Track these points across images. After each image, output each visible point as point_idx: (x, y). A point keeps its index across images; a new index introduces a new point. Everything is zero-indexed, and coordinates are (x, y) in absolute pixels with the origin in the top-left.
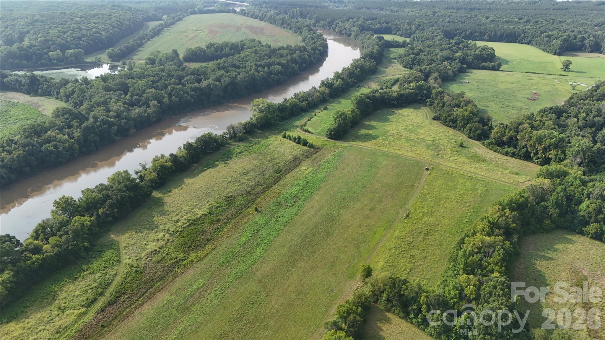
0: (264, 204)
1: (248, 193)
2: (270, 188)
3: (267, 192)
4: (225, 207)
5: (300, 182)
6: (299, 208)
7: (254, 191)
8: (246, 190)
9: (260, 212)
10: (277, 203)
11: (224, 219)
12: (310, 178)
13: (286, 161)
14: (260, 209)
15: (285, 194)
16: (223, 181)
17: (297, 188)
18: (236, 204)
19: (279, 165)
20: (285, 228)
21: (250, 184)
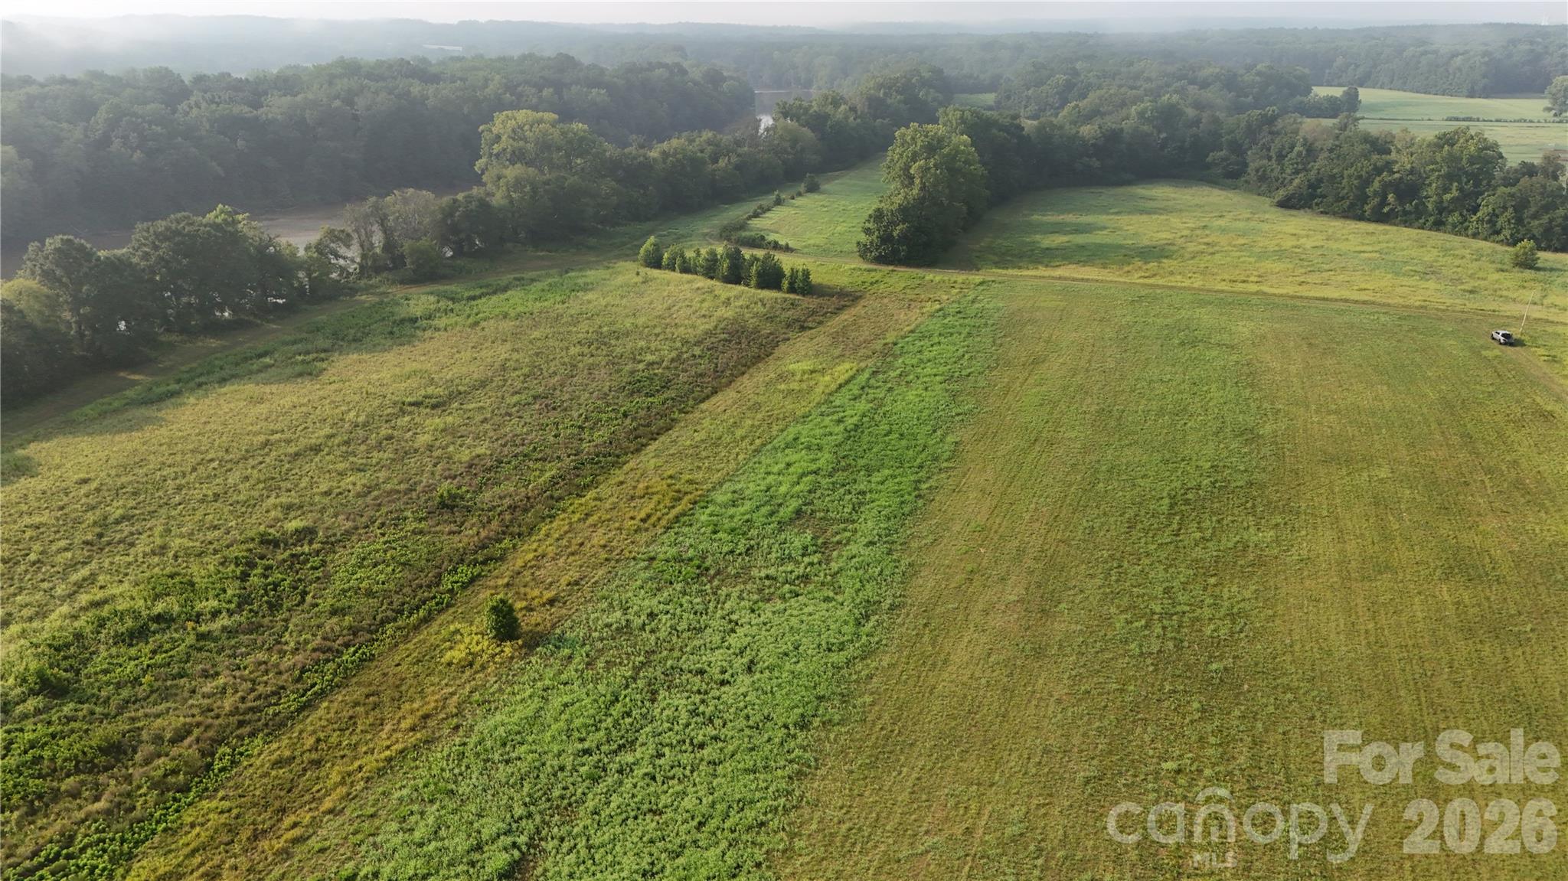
0: (573, 574)
1: (443, 505)
2: (605, 470)
3: (591, 494)
4: (224, 621)
5: (804, 430)
6: (870, 592)
7: (487, 495)
8: (431, 488)
9: (534, 642)
10: (678, 559)
11: (178, 738)
12: (862, 406)
13: (685, 342)
14: (535, 617)
15: (720, 497)
16: (267, 443)
17: (800, 460)
18: (338, 586)
19: (650, 358)
20: (811, 788)
21: (465, 456)
